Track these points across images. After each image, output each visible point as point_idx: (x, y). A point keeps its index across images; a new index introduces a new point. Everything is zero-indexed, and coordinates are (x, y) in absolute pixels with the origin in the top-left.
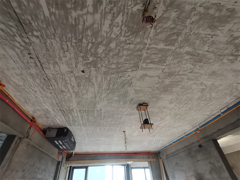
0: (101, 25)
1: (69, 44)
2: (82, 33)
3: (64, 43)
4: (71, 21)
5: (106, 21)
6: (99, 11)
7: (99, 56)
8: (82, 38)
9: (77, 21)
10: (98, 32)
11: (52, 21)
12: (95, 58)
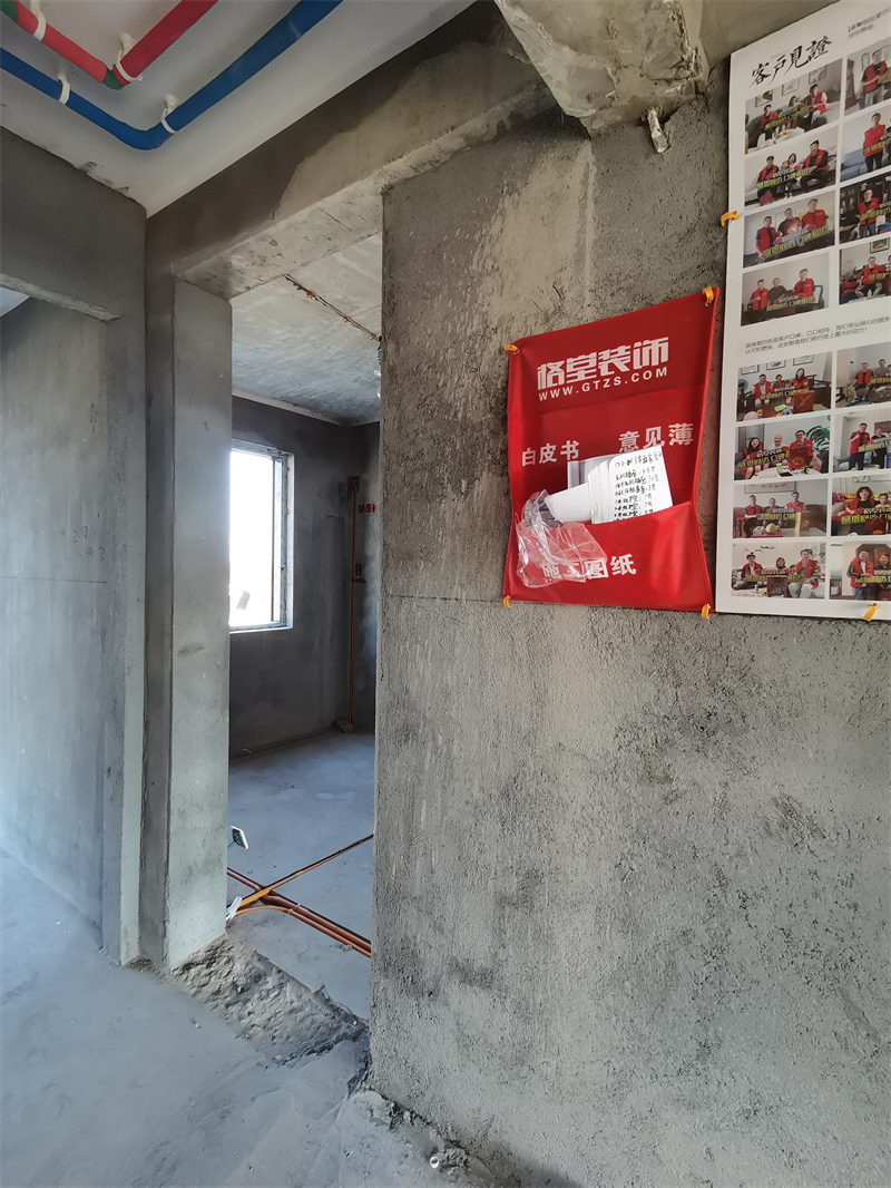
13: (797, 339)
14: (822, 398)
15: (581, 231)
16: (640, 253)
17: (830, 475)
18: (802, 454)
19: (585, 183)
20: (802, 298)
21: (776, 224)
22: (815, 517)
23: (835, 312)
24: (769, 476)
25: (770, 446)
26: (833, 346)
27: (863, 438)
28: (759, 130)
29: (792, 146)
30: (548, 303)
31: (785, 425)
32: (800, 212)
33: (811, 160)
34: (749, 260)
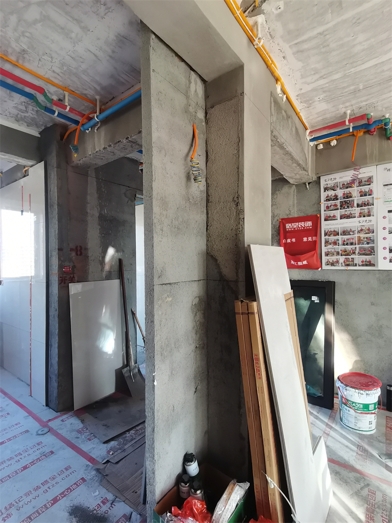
13: (333, 225)
14: (338, 234)
15: (294, 201)
16: (305, 206)
17: (340, 247)
18: (335, 243)
19: (294, 192)
20: (333, 218)
21: (329, 205)
22: (338, 253)
23: (339, 221)
24: (330, 246)
25: (330, 242)
27: (344, 241)
28: (326, 189)
29: (331, 193)
30: (287, 212)
31: (332, 238)
32: (333, 204)
33: (335, 196)
34: (325, 211)
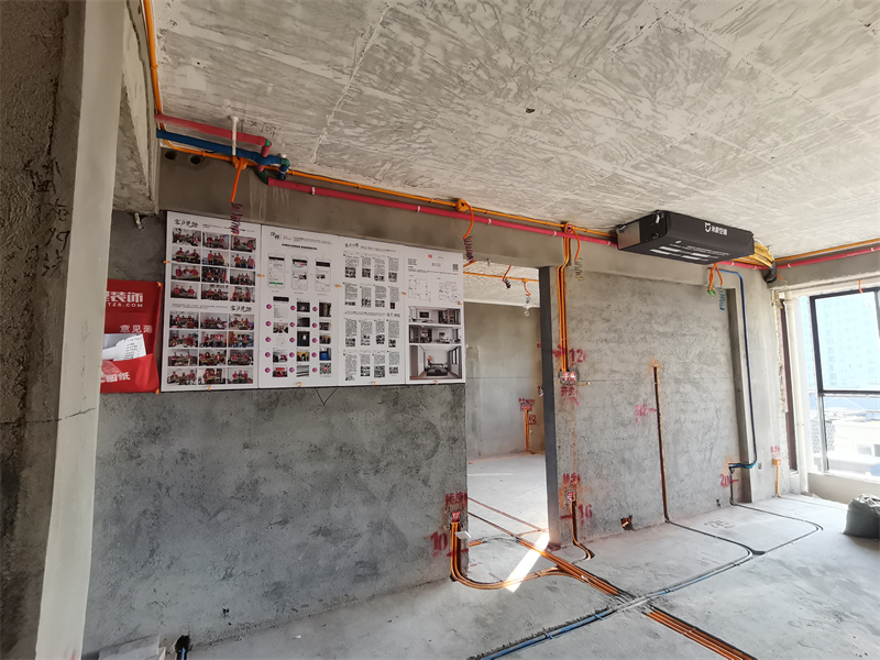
0: (453, 38)
1: (456, 100)
2: (450, 73)
3: (452, 106)
4: (423, 77)
5: (450, 26)
6: (428, 29)
7: (515, 68)
8: (459, 77)
9: (428, 70)
10: (464, 48)
11: (411, 100)
12: (516, 79)
13: (188, 306)
14: (196, 325)
16: (130, 260)
18: (191, 341)
20: (190, 295)
21: (182, 269)
24: (180, 347)
25: (181, 337)
26: (200, 311)
27: (207, 338)
28: (177, 238)
32: (190, 269)
33: (194, 254)
